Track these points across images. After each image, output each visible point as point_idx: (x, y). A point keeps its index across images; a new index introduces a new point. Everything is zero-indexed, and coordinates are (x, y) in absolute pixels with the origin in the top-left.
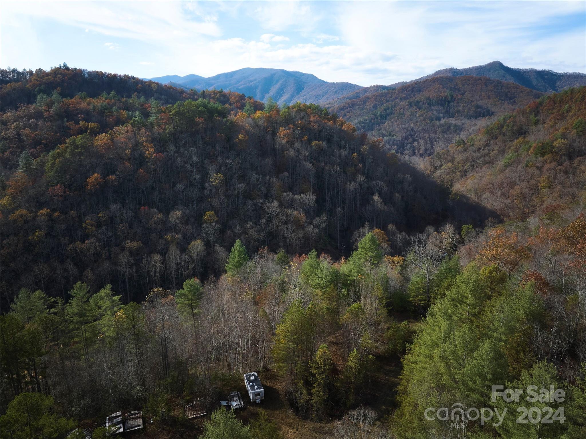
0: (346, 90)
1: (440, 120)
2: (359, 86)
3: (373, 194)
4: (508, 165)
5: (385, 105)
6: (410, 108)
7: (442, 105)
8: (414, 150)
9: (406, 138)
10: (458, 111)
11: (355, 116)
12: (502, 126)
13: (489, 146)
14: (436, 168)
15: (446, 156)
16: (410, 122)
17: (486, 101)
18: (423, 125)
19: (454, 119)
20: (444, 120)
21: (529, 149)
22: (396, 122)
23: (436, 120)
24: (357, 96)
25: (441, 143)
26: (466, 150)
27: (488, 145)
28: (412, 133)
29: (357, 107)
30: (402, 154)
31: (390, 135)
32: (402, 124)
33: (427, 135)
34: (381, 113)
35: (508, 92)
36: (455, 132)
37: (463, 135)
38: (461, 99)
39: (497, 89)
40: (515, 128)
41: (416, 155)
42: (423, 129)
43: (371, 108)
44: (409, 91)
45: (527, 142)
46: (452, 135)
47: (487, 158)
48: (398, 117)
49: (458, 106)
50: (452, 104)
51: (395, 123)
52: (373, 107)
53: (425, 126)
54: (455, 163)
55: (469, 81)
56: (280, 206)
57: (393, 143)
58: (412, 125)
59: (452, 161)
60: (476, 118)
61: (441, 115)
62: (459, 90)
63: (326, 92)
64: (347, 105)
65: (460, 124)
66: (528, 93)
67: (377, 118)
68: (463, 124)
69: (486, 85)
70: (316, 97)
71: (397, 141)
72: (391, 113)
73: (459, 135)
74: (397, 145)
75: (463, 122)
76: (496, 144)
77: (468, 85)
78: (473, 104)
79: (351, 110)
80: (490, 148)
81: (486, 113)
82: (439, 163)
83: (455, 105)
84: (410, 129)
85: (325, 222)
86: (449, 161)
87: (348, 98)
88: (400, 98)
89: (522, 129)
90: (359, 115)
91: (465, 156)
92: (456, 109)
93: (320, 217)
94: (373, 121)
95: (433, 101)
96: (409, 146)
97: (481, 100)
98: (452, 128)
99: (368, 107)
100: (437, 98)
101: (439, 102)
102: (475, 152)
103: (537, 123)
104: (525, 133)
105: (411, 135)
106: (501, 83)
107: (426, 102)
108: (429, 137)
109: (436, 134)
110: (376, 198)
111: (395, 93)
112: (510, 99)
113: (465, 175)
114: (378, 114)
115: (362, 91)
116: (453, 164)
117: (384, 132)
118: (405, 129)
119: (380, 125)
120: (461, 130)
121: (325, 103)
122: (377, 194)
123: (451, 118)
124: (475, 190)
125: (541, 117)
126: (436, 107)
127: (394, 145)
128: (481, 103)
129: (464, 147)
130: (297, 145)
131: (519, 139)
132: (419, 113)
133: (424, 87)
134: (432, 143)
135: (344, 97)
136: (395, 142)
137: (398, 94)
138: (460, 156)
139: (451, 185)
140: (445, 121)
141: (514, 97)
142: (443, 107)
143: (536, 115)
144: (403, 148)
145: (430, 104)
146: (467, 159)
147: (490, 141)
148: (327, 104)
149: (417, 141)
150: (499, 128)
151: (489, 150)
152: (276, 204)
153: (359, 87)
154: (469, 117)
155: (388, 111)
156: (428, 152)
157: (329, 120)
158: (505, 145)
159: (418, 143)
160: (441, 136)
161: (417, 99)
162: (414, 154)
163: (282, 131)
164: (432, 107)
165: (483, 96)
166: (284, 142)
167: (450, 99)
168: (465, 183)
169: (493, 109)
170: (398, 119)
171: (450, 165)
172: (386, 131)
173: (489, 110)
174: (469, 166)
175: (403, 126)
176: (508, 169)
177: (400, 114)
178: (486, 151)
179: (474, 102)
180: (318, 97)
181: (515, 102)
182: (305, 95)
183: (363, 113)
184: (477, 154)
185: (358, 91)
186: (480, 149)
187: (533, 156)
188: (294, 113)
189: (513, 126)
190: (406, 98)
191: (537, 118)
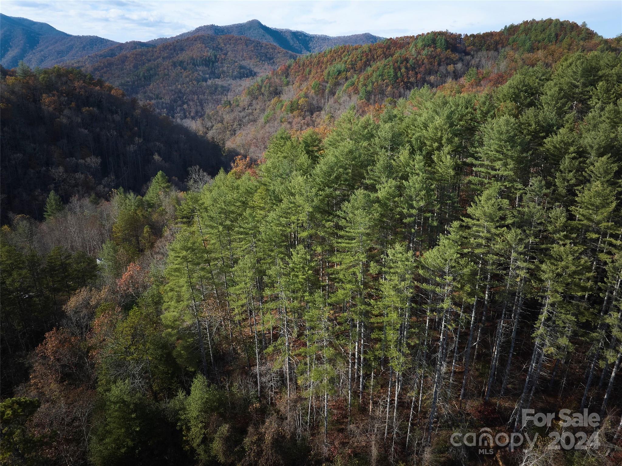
0: (96, 45)
1: (206, 81)
2: (112, 41)
3: (153, 154)
4: (267, 122)
5: (147, 65)
6: (174, 68)
7: (207, 65)
8: (185, 113)
9: (175, 101)
10: (223, 72)
11: (115, 77)
12: (261, 87)
13: (252, 106)
14: (208, 129)
15: (215, 117)
16: (177, 84)
17: (248, 61)
18: (190, 87)
19: (220, 80)
20: (210, 81)
21: (282, 107)
22: (162, 83)
23: (203, 81)
24: (112, 53)
25: (210, 104)
26: (232, 111)
27: (250, 105)
28: (180, 95)
29: (115, 67)
30: (173, 117)
31: (157, 98)
32: (168, 86)
33: (196, 97)
34: (144, 73)
35: (267, 52)
36: (222, 93)
37: (231, 95)
38: (225, 60)
39: (257, 50)
40: (271, 89)
41: (188, 118)
42: (191, 91)
43: (132, 68)
44: (171, 50)
45: (281, 101)
46: (220, 97)
47: (251, 117)
48: (163, 78)
49: (223, 67)
50: (217, 64)
51: (161, 85)
52: (134, 67)
53: (193, 87)
54: (225, 123)
55: (230, 40)
56: (66, 171)
57: (162, 106)
58: (179, 86)
59: (222, 121)
60: (240, 79)
61: (207, 76)
62: (222, 50)
63: (71, 48)
64: (102, 65)
65: (226, 85)
66: (284, 53)
67: (140, 79)
68: (229, 85)
69: (247, 45)
70: (58, 54)
71: (166, 104)
72: (155, 74)
73: (227, 96)
74: (166, 108)
75: (229, 82)
76: (258, 104)
77: (230, 44)
78: (236, 64)
79: (108, 71)
80: (253, 107)
81: (249, 74)
82: (211, 124)
83: (219, 65)
84: (177, 91)
85: (113, 181)
86: (219, 122)
87: (101, 56)
88: (163, 58)
89: (277, 89)
90: (118, 77)
91: (232, 116)
92: (221, 69)
93: (108, 177)
94: (136, 83)
95: (197, 61)
96: (179, 108)
97: (244, 60)
98: (219, 89)
99: (128, 67)
100: (201, 58)
101: (204, 62)
102: (240, 112)
103: (288, 84)
104: (280, 93)
105: (179, 97)
106: (260, 43)
107: (191, 62)
108: (198, 99)
109: (204, 96)
110: (156, 157)
111: (156, 52)
112: (270, 59)
113: (235, 134)
114: (141, 75)
115: (117, 47)
116: (223, 124)
117: (151, 95)
118: (172, 91)
119: (145, 88)
120: (228, 91)
121: (73, 62)
122: (156, 154)
123: (217, 79)
124: (243, 146)
125: (290, 79)
126: (200, 68)
127: (163, 108)
128: (244, 63)
129: (230, 107)
130: (66, 112)
131: (275, 99)
132: (185, 74)
133: (186, 45)
134: (202, 105)
135: (96, 55)
136: (164, 105)
137: (160, 53)
138: (228, 116)
139: (224, 144)
140: (212, 82)
141: (273, 58)
142: (208, 67)
143: (287, 77)
144: (173, 111)
145: (195, 65)
146: (235, 119)
147: (252, 101)
148: (76, 63)
149: (187, 103)
150: (258, 89)
151: (252, 110)
152: (61, 169)
153: (112, 43)
154: (235, 78)
155: (151, 72)
156: (200, 114)
157: (95, 85)
158: (265, 105)
159: (188, 105)
160: (209, 98)
161: (181, 58)
162: (185, 117)
163: (46, 99)
164: (197, 68)
165: (245, 56)
166: (51, 109)
167: (213, 59)
168: (234, 141)
169: (255, 70)
170: (163, 81)
171: (220, 125)
172: (152, 94)
173: (252, 71)
174: (237, 125)
175: (170, 88)
176: (267, 125)
177: (165, 75)
178: (250, 111)
179: (237, 62)
180: (61, 53)
181: (274, 62)
182: (42, 50)
183: (123, 74)
184: (242, 114)
185: (112, 47)
186: (244, 109)
187: (285, 113)
188: (53, 78)
189: (270, 87)
190: (169, 58)
191: (288, 79)
